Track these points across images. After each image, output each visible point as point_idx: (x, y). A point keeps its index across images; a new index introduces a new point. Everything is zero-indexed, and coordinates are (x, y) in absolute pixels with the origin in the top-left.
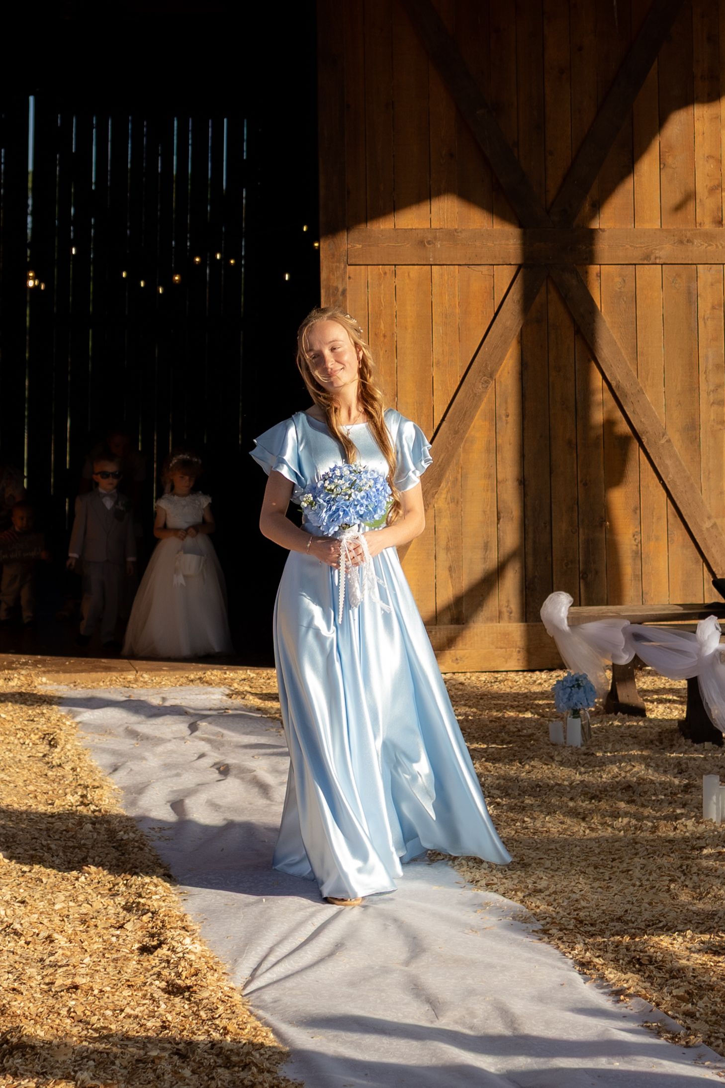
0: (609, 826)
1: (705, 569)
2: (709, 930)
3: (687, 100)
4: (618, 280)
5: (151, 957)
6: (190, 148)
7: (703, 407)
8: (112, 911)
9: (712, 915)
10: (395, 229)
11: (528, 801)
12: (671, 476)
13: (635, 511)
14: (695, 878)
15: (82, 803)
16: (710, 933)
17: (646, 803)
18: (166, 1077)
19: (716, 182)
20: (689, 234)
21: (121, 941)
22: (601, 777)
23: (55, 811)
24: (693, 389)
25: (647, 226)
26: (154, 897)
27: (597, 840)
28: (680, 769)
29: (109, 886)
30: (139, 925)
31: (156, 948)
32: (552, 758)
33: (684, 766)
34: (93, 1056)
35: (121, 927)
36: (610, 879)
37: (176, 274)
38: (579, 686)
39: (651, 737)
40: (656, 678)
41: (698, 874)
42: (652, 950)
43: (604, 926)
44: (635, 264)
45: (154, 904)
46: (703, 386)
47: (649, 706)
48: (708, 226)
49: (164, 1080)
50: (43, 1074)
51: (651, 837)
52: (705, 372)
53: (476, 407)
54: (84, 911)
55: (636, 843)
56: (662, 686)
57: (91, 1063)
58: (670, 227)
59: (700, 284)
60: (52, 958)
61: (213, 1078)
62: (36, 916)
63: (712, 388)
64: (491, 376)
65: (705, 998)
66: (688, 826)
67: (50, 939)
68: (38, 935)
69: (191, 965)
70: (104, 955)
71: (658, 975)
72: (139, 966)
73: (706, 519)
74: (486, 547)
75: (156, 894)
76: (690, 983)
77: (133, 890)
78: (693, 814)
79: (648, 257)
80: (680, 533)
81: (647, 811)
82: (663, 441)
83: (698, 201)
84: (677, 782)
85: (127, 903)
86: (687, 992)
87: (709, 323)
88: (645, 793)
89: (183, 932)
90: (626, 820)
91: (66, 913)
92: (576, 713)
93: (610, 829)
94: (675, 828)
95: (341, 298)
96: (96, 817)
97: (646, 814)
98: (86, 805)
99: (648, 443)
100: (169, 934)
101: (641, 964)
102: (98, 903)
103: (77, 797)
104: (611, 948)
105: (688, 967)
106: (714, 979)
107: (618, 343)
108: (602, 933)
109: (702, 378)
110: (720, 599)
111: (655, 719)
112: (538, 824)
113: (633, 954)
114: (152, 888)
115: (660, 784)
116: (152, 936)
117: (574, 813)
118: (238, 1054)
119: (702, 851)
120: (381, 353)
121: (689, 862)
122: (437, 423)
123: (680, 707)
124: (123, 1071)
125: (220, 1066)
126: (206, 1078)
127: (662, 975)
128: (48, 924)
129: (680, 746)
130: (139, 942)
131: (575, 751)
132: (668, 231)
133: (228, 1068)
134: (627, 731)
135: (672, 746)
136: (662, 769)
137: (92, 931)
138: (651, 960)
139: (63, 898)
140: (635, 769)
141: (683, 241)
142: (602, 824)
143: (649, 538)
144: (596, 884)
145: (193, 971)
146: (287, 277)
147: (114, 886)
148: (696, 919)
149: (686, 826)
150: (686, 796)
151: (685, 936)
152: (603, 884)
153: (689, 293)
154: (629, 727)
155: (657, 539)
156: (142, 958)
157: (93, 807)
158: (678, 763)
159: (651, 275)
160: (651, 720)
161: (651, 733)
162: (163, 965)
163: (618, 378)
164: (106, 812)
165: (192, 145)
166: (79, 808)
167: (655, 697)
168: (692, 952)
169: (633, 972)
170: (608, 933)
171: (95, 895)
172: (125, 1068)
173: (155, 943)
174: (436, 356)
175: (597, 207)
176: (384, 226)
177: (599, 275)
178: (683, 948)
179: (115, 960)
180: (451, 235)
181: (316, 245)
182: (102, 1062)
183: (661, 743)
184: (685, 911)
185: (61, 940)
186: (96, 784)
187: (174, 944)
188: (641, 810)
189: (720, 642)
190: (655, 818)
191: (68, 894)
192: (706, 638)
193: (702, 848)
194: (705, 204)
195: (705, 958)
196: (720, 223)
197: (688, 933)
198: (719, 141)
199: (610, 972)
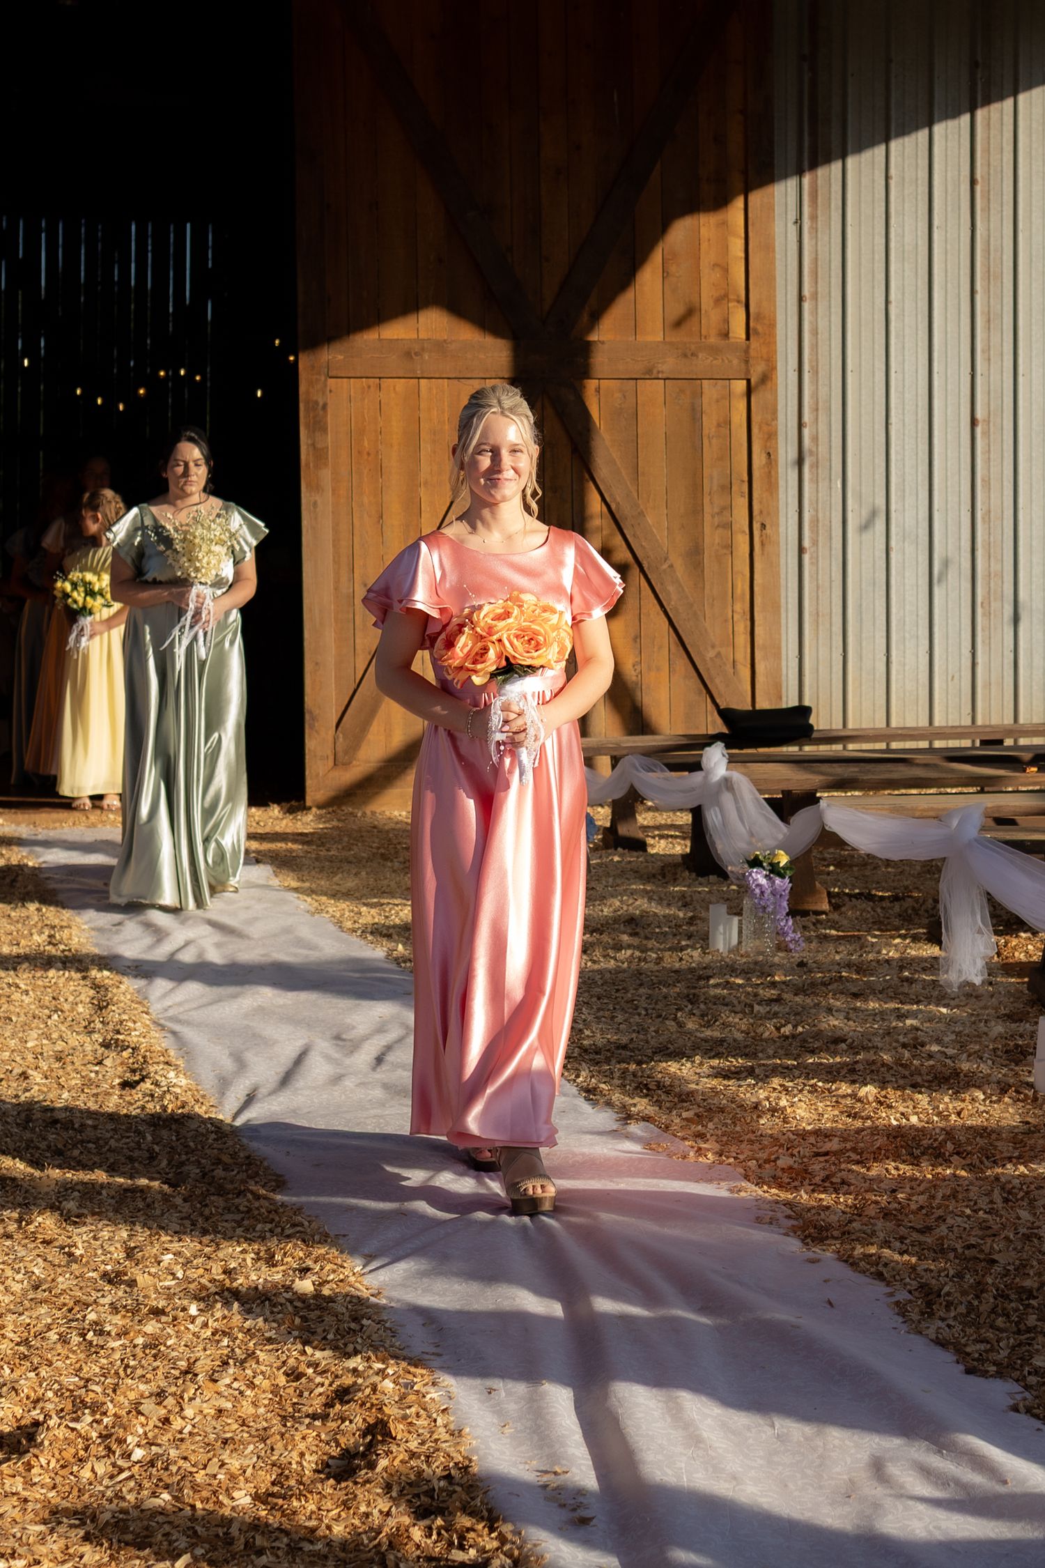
0: (612, 958)
1: (709, 700)
2: (718, 1055)
3: (693, 206)
4: (618, 395)
5: (134, 1091)
6: (150, 255)
7: (707, 530)
8: (88, 1048)
9: (722, 1041)
10: (380, 340)
12: (673, 603)
13: (635, 640)
14: (702, 1006)
15: (50, 943)
16: (720, 1058)
17: (649, 936)
18: (156, 1205)
19: (723, 292)
20: (693, 347)
21: (100, 1076)
22: (602, 911)
23: (21, 951)
24: (696, 511)
25: (649, 338)
26: (133, 1033)
27: (600, 972)
28: (685, 902)
29: (84, 1024)
30: (119, 1061)
31: (138, 1083)
33: (688, 899)
34: (77, 1188)
35: (100, 1063)
36: (615, 1009)
37: (140, 387)
39: (653, 871)
40: (657, 814)
41: (706, 1003)
42: (660, 1076)
43: (609, 1054)
44: (636, 380)
45: (133, 1039)
46: (707, 508)
47: (650, 841)
48: (713, 340)
49: (155, 1209)
50: (25, 1204)
51: (656, 968)
52: (710, 494)
54: (58, 1048)
55: (641, 974)
56: (663, 822)
57: (76, 1194)
58: (674, 340)
59: (705, 400)
60: (27, 1094)
61: (206, 1205)
62: (8, 1054)
63: (716, 510)
65: (716, 1120)
66: (694, 956)
67: (24, 1076)
68: (11, 1072)
69: (177, 1098)
70: (83, 1090)
71: (667, 1099)
72: (121, 1101)
73: (710, 649)
75: (135, 1030)
76: (699, 1106)
77: (111, 1027)
78: (698, 946)
79: (650, 371)
80: (682, 663)
81: (650, 944)
82: (665, 566)
83: (703, 312)
84: (681, 914)
85: (104, 1040)
86: (697, 1115)
87: (714, 441)
88: (649, 925)
89: (166, 1067)
90: (629, 952)
91: (40, 1050)
93: (612, 962)
94: (681, 959)
95: (321, 413)
96: (66, 957)
97: (650, 946)
98: (55, 945)
99: (649, 568)
100: (152, 1069)
101: (648, 1089)
102: (74, 1040)
103: (45, 937)
104: (617, 1074)
105: (697, 1091)
106: (725, 1102)
107: (618, 463)
108: (608, 1061)
109: (707, 500)
110: (725, 730)
111: (657, 854)
113: (640, 1080)
114: (130, 1024)
115: (664, 917)
116: (133, 1071)
118: (232, 1182)
119: (708, 981)
120: (366, 472)
121: (696, 991)
123: (682, 842)
124: (110, 1201)
125: (214, 1194)
126: (198, 1205)
127: (671, 1099)
128: (21, 1062)
129: (684, 879)
130: (120, 1077)
132: (671, 343)
133: (222, 1196)
134: (629, 866)
135: (675, 880)
136: (665, 902)
137: (69, 1068)
138: (659, 1085)
139: (36, 1036)
140: (638, 903)
141: (687, 355)
142: (604, 956)
143: (649, 669)
144: (601, 1013)
145: (179, 1103)
146: (259, 394)
147: (89, 1023)
148: (707, 1046)
149: (692, 957)
150: (692, 928)
151: (693, 1062)
152: (607, 1014)
153: (693, 409)
154: (630, 862)
155: (658, 669)
156: (124, 1092)
157: (62, 947)
158: (682, 896)
159: (653, 389)
160: (652, 855)
161: (653, 868)
162: (147, 1099)
163: (618, 499)
164: (77, 951)
165: (152, 251)
166: (47, 948)
167: (657, 833)
168: (700, 1077)
169: (641, 1097)
170: (614, 1061)
171: (69, 1033)
172: (113, 1198)
173: (137, 1078)
174: (424, 474)
175: (596, 317)
176: (369, 338)
177: (598, 390)
178: (691, 1072)
179: (96, 1095)
180: (440, 347)
181: (292, 358)
182: (88, 1193)
183: (664, 877)
184: (693, 1038)
185: (36, 1077)
186: (64, 924)
187: (158, 1078)
188: (645, 942)
189: (727, 769)
190: (659, 949)
191: (40, 1032)
192: (712, 765)
193: (708, 978)
194: (710, 317)
195: (715, 1082)
196: (726, 335)
197: (698, 1059)
198: (726, 249)
199: (617, 1097)
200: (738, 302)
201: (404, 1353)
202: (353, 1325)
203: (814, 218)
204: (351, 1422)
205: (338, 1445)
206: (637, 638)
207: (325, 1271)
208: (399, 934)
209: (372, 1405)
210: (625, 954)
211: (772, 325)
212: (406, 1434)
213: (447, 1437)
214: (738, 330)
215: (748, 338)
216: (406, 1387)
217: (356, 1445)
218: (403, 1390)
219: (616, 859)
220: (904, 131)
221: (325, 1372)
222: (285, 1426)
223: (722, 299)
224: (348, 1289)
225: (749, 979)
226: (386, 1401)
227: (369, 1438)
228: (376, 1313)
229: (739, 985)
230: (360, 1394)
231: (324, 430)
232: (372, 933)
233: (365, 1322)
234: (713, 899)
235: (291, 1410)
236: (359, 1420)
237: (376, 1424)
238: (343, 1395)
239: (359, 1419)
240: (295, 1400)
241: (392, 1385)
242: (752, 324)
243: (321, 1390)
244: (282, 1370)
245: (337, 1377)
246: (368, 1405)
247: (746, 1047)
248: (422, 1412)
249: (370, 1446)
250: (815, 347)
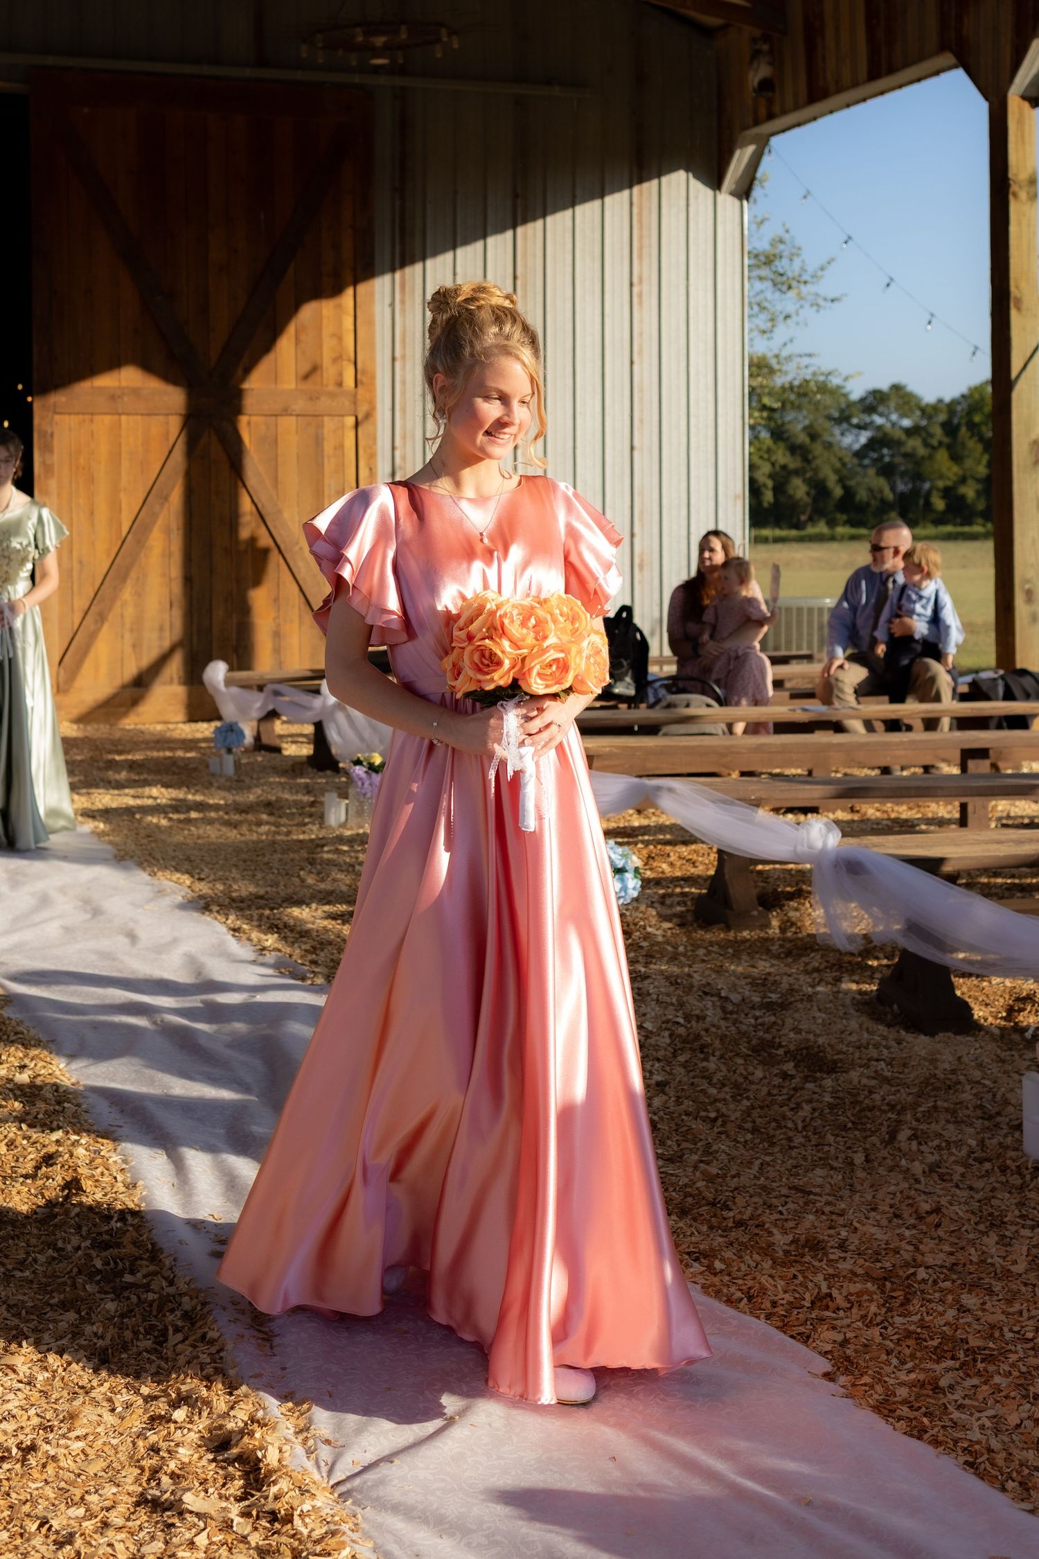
0: (254, 832)
2: (329, 903)
4: (263, 427)
9: (331, 893)
10: (93, 388)
11: (194, 815)
12: (302, 575)
14: (319, 867)
16: (329, 905)
17: (282, 815)
19: (338, 354)
20: (317, 393)
22: (249, 797)
25: (286, 387)
27: (246, 843)
28: (308, 790)
32: (211, 784)
33: (311, 788)
36: (255, 869)
38: (232, 730)
39: (286, 768)
40: (289, 726)
41: (321, 865)
42: (286, 918)
43: (250, 903)
44: (276, 416)
47: (284, 745)
48: (332, 388)
51: (286, 839)
53: (154, 523)
55: (275, 844)
56: (293, 732)
58: (303, 387)
59: (326, 431)
64: (166, 499)
65: (326, 951)
66: (313, 832)
71: (291, 935)
74: (161, 629)
76: (314, 940)
78: (317, 823)
79: (286, 410)
81: (284, 821)
82: (297, 549)
83: (324, 368)
84: (305, 799)
86: (312, 947)
87: (332, 459)
88: (282, 807)
90: (267, 827)
92: (229, 751)
93: (255, 834)
94: (304, 833)
95: (49, 439)
97: (282, 823)
99: (284, 549)
104: (256, 917)
105: (312, 929)
106: (332, 937)
107: (263, 476)
108: (249, 907)
111: (289, 755)
112: (201, 832)
113: (272, 921)
115: (293, 801)
117: (228, 824)
119: (323, 848)
120: (82, 479)
121: (314, 856)
122: (124, 534)
123: (308, 746)
127: (293, 935)
129: (308, 774)
131: (229, 779)
132: (301, 390)
134: (268, 764)
135: (302, 774)
136: (294, 791)
138: (286, 926)
140: (274, 791)
141: (313, 398)
142: (249, 831)
143: (286, 623)
144: (245, 873)
148: (321, 896)
150: (312, 810)
151: (311, 908)
152: (250, 873)
153: (317, 437)
154: (270, 761)
155: (292, 623)
158: (307, 786)
159: (288, 424)
160: (286, 757)
161: (286, 765)
163: (264, 501)
167: (289, 739)
168: (316, 918)
169: (272, 934)
170: (253, 908)
174: (124, 480)
175: (248, 371)
176: (85, 386)
177: (249, 423)
178: (309, 916)
180: (136, 392)
181: (29, 399)
183: (294, 772)
184: (311, 890)
188: (279, 820)
190: (289, 825)
193: (323, 846)
194: (329, 371)
195: (325, 923)
196: (340, 384)
197: (314, 906)
198: (340, 324)
199: (255, 935)
200: (349, 360)
201: (95, 1128)
202: (57, 1108)
203: (403, 302)
204: (53, 1180)
205: (43, 1197)
206: (276, 600)
207: (38, 1067)
208: (101, 816)
209: (70, 1167)
210: (264, 828)
211: (373, 378)
212: (94, 1188)
213: (124, 1189)
214: (349, 381)
215: (356, 386)
216: (95, 1153)
217: (57, 1197)
218: (92, 1155)
219: (260, 759)
220: (467, 241)
221: (35, 1143)
222: (5, 1184)
223: (337, 359)
224: (55, 1080)
225: (352, 847)
226: (80, 1164)
227: (66, 1191)
228: (74, 1098)
229: (345, 851)
230: (60, 1159)
231: (51, 451)
232: (82, 815)
233: (66, 1105)
234: (329, 788)
235: (10, 1171)
236: (59, 1178)
237: (72, 1181)
238: (49, 1160)
239: (59, 1176)
240: (13, 1164)
241: (84, 1152)
242: (359, 377)
243: (32, 1156)
244: (4, 1142)
245: (44, 1146)
246: (66, 1167)
247: (349, 896)
248: (106, 1172)
249: (67, 1197)
250: (403, 393)
